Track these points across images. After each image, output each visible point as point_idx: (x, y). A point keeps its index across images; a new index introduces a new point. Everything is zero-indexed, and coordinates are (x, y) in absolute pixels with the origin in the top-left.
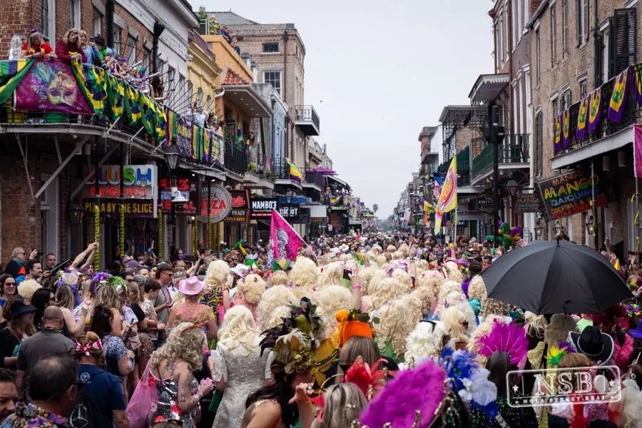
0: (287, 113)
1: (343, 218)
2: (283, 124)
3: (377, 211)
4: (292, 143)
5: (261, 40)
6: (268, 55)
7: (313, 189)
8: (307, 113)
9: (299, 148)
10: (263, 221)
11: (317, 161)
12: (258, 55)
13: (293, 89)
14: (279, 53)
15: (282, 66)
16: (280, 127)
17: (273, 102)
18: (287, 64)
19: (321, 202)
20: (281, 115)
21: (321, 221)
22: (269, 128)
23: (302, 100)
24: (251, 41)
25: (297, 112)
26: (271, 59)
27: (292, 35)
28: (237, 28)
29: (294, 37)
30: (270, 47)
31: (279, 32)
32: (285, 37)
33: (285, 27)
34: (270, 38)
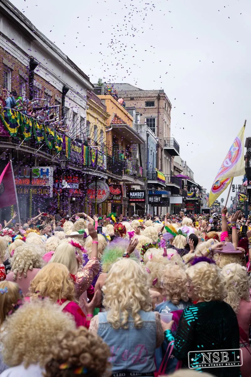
0: (158, 142)
1: (196, 205)
2: (155, 148)
4: (161, 160)
5: (145, 100)
6: (148, 108)
7: (174, 186)
8: (171, 142)
9: (166, 162)
10: (140, 205)
11: (179, 171)
12: (143, 109)
13: (163, 128)
14: (155, 107)
15: (156, 115)
16: (153, 150)
17: (148, 135)
18: (159, 114)
19: (180, 195)
20: (153, 143)
21: (180, 206)
22: (145, 150)
23: (169, 135)
24: (139, 100)
25: (165, 142)
26: (150, 111)
27: (163, 97)
28: (130, 93)
29: (164, 98)
30: (150, 104)
31: (155, 95)
32: (159, 98)
33: (158, 92)
34: (150, 98)
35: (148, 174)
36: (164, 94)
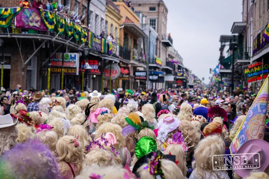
0: (157, 37)
1: (183, 82)
2: (155, 41)
3: (204, 80)
4: (159, 49)
5: (148, 6)
7: (168, 69)
9: (163, 52)
10: (143, 81)
11: (172, 57)
12: (147, 12)
13: (161, 27)
14: (156, 11)
16: (153, 42)
17: (150, 32)
18: (159, 16)
20: (154, 37)
22: (148, 42)
23: (165, 31)
24: (145, 6)
25: (163, 37)
26: (153, 14)
28: (139, 1)
29: (162, 5)
30: (152, 9)
31: (156, 3)
32: (159, 5)
33: (159, 1)
34: (152, 5)
35: (149, 59)
36: (163, 2)
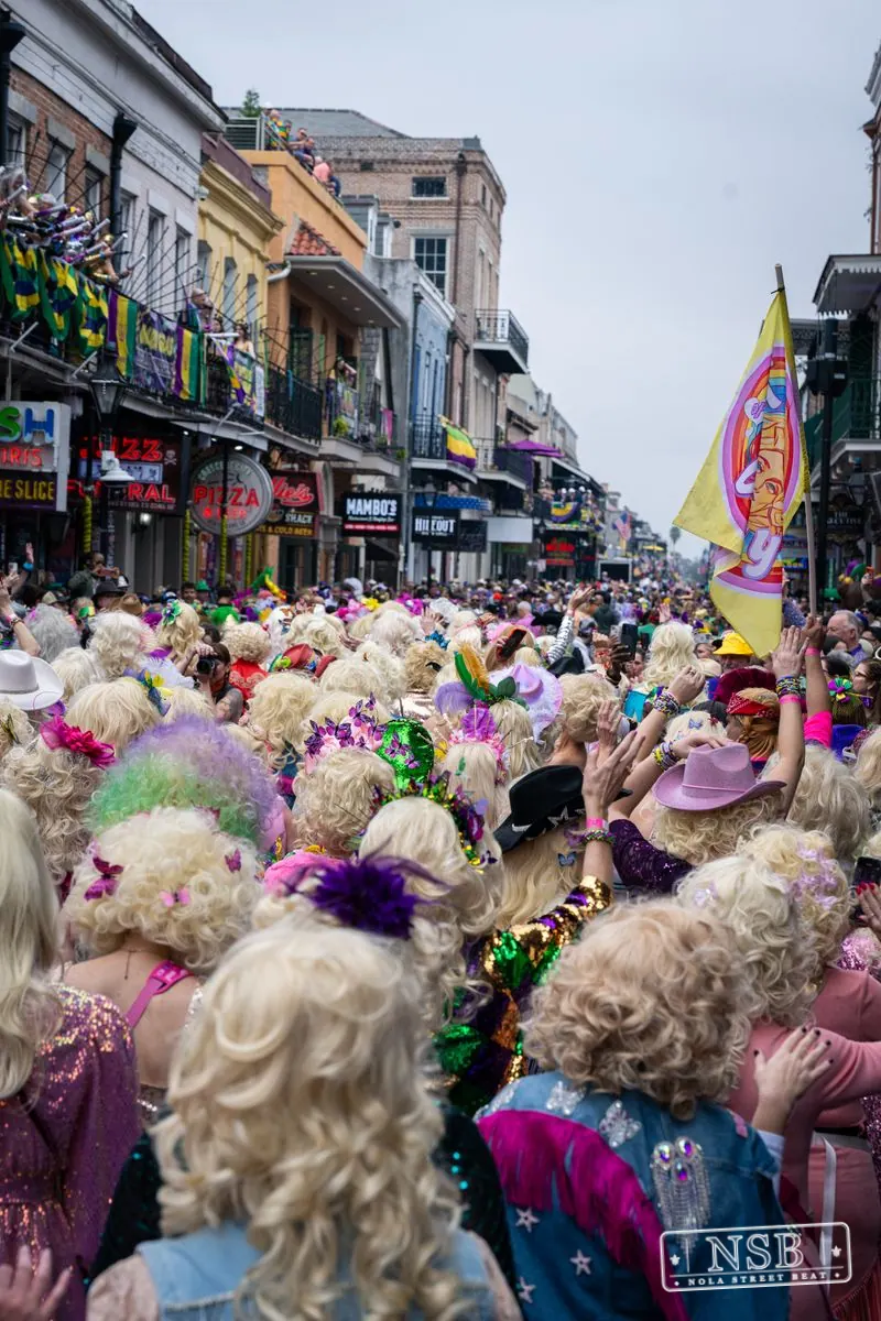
0: (453, 324)
2: (441, 345)
4: (463, 386)
5: (410, 171)
6: (424, 203)
7: (505, 483)
8: (500, 325)
12: (404, 202)
13: (471, 274)
14: (447, 199)
15: (450, 226)
18: (461, 222)
19: (526, 512)
22: (406, 352)
24: (390, 172)
25: (479, 324)
26: (431, 212)
27: (475, 163)
28: (362, 144)
29: (479, 167)
30: (428, 186)
31: (447, 156)
32: (461, 167)
33: (461, 146)
34: (430, 168)
36: (482, 153)
